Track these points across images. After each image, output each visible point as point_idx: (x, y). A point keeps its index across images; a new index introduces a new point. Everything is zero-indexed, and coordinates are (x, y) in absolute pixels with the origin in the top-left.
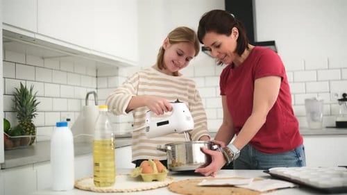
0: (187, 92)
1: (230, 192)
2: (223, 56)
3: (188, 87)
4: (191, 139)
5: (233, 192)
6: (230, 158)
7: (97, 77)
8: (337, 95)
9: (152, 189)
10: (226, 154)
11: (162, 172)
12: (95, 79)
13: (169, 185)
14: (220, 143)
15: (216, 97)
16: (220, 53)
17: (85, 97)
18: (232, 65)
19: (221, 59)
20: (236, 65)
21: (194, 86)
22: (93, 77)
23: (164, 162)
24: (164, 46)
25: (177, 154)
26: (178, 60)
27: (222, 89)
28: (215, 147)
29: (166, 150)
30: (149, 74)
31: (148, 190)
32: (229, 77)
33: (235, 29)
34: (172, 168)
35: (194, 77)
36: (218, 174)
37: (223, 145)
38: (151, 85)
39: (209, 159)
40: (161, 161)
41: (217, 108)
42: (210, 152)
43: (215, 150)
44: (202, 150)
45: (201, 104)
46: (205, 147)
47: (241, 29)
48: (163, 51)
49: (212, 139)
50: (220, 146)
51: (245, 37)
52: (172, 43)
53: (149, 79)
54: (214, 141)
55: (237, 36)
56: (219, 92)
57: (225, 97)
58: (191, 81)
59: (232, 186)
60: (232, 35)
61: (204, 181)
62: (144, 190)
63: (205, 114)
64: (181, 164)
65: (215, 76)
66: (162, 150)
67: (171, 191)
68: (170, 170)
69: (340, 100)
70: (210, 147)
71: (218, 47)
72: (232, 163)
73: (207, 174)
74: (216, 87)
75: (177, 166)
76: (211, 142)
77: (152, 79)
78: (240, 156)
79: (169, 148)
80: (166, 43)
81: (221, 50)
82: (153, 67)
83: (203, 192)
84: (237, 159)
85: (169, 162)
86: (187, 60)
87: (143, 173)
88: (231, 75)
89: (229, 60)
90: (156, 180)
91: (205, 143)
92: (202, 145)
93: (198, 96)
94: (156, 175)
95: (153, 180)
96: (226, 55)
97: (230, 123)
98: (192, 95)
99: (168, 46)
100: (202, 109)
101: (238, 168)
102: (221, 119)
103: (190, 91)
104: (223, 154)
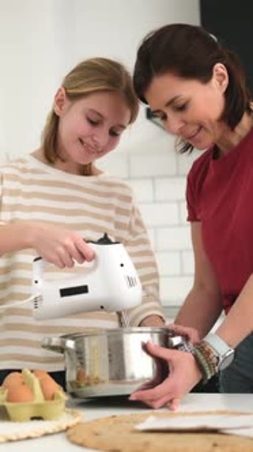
0: (112, 213)
1: (209, 446)
2: (192, 130)
3: (115, 202)
4: (121, 323)
5: (215, 445)
6: (212, 366)
9: (29, 438)
10: (201, 357)
11: (53, 398)
13: (68, 428)
14: (186, 330)
15: (180, 225)
16: (186, 123)
18: (214, 152)
19: (191, 138)
20: (224, 150)
21: (128, 199)
23: (59, 377)
24: (57, 109)
25: (88, 357)
26: (92, 136)
27: (191, 207)
28: (176, 340)
29: (62, 349)
30: (24, 171)
31: (19, 440)
32: (208, 179)
33: (219, 68)
34: (76, 390)
35: (129, 178)
36: (183, 403)
37: (194, 334)
38: (28, 195)
39: (163, 369)
40: (52, 374)
41: (181, 252)
42: (165, 353)
43: (176, 347)
44: (145, 348)
45: (145, 242)
46: (154, 341)
47: (233, 67)
49: (170, 323)
50: (186, 337)
51: (243, 86)
52: (74, 97)
53: (24, 182)
54: (174, 327)
55: (226, 82)
56: (185, 213)
57: (199, 224)
58: (122, 186)
59: (215, 431)
60: (214, 81)
61: (151, 420)
62: (10, 441)
63: (154, 265)
64: (97, 381)
65: (178, 175)
66: (53, 348)
67: (74, 443)
68: (73, 395)
70: (166, 342)
71: (182, 108)
72: (215, 378)
73: (157, 404)
74: (179, 202)
75: (88, 384)
76: (167, 330)
77: (31, 182)
78: (233, 362)
79: (70, 344)
80: (59, 101)
81: (189, 115)
82: (34, 155)
83: (147, 444)
84: (228, 368)
85: (71, 376)
86: (114, 133)
87: (9, 400)
88: (212, 173)
89: (208, 140)
90: (39, 418)
91: (152, 333)
92: (146, 338)
93: (139, 223)
94: (39, 406)
95: (33, 419)
96: (201, 127)
97: (210, 287)
98: (125, 220)
99: (65, 107)
100: (149, 253)
101: (229, 390)
102: (189, 275)
103: (119, 211)
104: (195, 356)
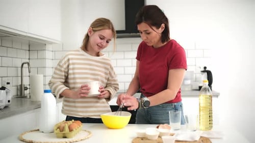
7: (29, 50)
8: (200, 68)
12: (28, 52)
17: (21, 66)
22: (26, 50)
24: (89, 34)
33: (163, 25)
48: (87, 37)
52: (95, 31)
55: (163, 30)
60: (160, 29)
69: (202, 71)
80: (90, 31)
86: (108, 42)
90: (65, 137)
99: (92, 34)
